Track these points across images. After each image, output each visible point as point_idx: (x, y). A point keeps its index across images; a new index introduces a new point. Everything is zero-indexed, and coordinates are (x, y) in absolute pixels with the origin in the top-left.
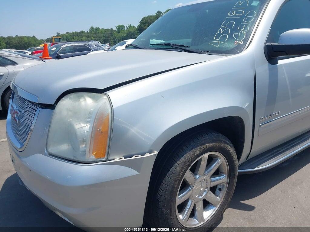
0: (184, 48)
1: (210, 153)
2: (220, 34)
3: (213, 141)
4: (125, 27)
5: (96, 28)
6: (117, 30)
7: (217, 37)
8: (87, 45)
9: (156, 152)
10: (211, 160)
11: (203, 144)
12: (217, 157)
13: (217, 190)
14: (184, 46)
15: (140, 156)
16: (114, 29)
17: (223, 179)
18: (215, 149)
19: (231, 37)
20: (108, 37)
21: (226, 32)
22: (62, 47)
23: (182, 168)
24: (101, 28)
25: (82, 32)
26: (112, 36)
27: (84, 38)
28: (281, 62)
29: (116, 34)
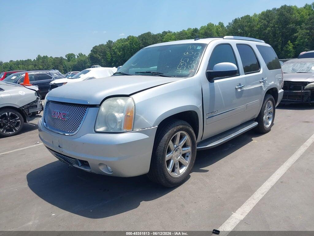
0: (160, 74)
1: (181, 132)
2: (180, 66)
3: (182, 124)
4: (75, 56)
5: (44, 56)
6: (67, 58)
7: (179, 68)
8: (48, 73)
9: (157, 126)
10: (182, 137)
11: (178, 126)
12: (185, 135)
13: (186, 157)
14: (160, 73)
15: (149, 128)
16: (65, 58)
17: (189, 149)
18: (184, 129)
19: (187, 67)
20: (58, 66)
21: (184, 65)
22: (22, 75)
23: (168, 138)
24: (49, 56)
25: (29, 60)
26: (62, 64)
27: (30, 67)
28: (216, 81)
29: (66, 63)
